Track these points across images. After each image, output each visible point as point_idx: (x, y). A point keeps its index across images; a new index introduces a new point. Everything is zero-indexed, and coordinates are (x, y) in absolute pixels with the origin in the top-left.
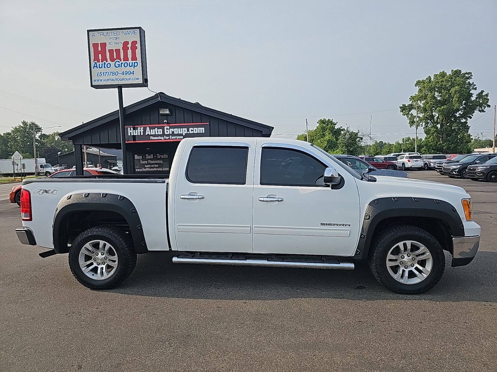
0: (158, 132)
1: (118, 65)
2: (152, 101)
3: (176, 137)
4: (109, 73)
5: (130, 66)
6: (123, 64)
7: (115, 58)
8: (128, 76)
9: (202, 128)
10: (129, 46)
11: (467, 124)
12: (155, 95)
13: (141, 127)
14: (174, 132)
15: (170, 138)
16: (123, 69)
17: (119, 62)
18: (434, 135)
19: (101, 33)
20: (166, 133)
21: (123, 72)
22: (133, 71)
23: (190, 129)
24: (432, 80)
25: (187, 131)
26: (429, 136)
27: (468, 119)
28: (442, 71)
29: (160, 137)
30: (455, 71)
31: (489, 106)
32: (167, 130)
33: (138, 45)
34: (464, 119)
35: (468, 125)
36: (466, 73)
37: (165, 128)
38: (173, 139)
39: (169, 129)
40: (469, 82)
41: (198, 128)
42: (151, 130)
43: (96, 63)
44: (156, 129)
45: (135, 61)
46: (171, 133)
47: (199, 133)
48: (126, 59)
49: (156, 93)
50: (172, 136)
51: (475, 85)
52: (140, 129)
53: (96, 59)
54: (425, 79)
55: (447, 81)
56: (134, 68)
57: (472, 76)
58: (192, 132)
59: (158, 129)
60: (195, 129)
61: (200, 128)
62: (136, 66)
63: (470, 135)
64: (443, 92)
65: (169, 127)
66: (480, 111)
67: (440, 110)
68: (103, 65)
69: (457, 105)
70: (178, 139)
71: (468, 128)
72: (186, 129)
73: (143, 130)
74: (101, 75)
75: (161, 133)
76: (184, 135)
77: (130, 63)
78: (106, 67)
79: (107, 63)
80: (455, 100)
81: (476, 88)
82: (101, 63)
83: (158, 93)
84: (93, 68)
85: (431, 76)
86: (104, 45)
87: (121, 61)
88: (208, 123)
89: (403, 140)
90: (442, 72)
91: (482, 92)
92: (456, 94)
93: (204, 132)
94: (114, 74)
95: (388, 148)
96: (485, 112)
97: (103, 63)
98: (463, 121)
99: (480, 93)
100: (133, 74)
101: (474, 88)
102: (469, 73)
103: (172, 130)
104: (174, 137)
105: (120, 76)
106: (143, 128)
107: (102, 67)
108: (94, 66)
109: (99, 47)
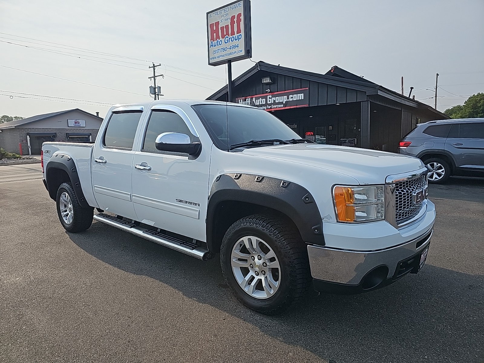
0: (262, 102)
1: (227, 41)
2: (254, 71)
3: (277, 106)
4: (221, 50)
5: (236, 40)
6: (230, 39)
7: (225, 34)
8: (233, 50)
9: (302, 94)
10: (235, 20)
12: (256, 64)
13: (248, 98)
14: (275, 100)
15: (272, 107)
16: (231, 44)
17: (228, 38)
19: (216, 13)
20: (268, 102)
21: (231, 46)
22: (238, 44)
23: (290, 96)
25: (287, 99)
29: (264, 106)
32: (270, 99)
33: (242, 18)
37: (268, 97)
38: (274, 108)
39: (271, 98)
41: (297, 94)
42: (257, 100)
43: (212, 42)
44: (260, 99)
45: (239, 34)
46: (273, 102)
47: (298, 100)
48: (233, 33)
49: (256, 63)
50: (273, 105)
52: (248, 100)
53: (213, 39)
56: (239, 41)
58: (292, 100)
59: (262, 99)
60: (294, 95)
61: (299, 95)
62: (240, 39)
65: (271, 96)
68: (217, 43)
70: (279, 107)
72: (286, 97)
73: (250, 101)
74: (215, 53)
75: (264, 103)
76: (284, 103)
77: (235, 36)
78: (219, 45)
79: (219, 41)
82: (215, 42)
83: (258, 63)
84: (210, 47)
86: (217, 24)
87: (229, 36)
88: (308, 88)
93: (303, 98)
94: (224, 49)
97: (217, 41)
100: (238, 47)
103: (274, 98)
104: (275, 106)
105: (229, 51)
106: (250, 99)
107: (216, 46)
108: (211, 46)
109: (215, 27)
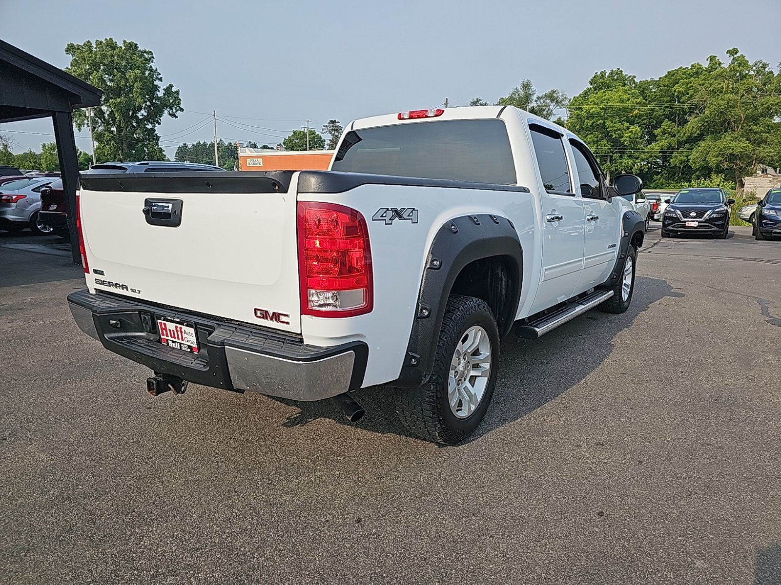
11: (156, 132)
18: (110, 144)
24: (94, 49)
26: (102, 145)
27: (157, 125)
28: (110, 37)
30: (129, 43)
31: (182, 110)
34: (150, 125)
35: (156, 134)
36: (145, 52)
40: (151, 67)
51: (160, 74)
54: (82, 45)
55: (121, 57)
57: (153, 57)
63: (162, 149)
64: (115, 73)
66: (170, 114)
67: (115, 103)
69: (139, 100)
71: (158, 138)
80: (137, 92)
81: (161, 78)
85: (92, 42)
89: (43, 147)
90: (108, 39)
91: (171, 86)
92: (137, 81)
95: (32, 160)
96: (177, 117)
98: (149, 126)
99: (168, 87)
101: (159, 77)
102: (150, 52)
